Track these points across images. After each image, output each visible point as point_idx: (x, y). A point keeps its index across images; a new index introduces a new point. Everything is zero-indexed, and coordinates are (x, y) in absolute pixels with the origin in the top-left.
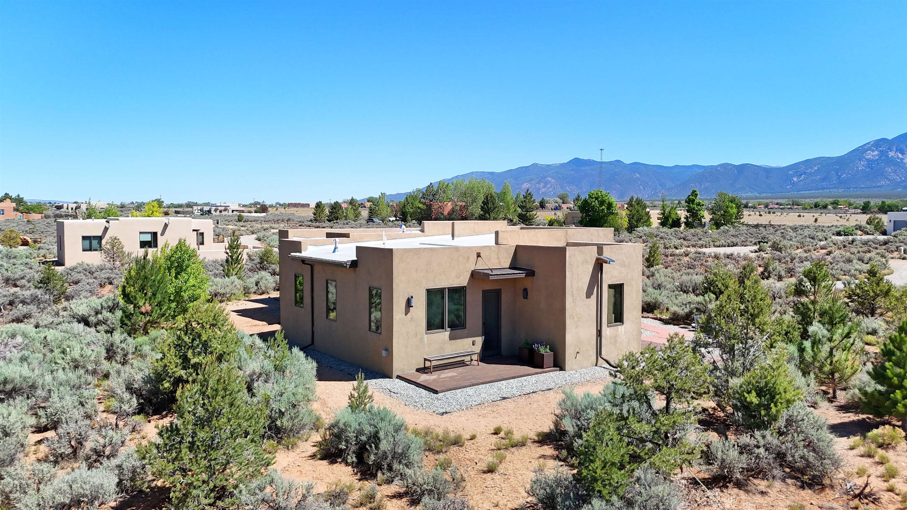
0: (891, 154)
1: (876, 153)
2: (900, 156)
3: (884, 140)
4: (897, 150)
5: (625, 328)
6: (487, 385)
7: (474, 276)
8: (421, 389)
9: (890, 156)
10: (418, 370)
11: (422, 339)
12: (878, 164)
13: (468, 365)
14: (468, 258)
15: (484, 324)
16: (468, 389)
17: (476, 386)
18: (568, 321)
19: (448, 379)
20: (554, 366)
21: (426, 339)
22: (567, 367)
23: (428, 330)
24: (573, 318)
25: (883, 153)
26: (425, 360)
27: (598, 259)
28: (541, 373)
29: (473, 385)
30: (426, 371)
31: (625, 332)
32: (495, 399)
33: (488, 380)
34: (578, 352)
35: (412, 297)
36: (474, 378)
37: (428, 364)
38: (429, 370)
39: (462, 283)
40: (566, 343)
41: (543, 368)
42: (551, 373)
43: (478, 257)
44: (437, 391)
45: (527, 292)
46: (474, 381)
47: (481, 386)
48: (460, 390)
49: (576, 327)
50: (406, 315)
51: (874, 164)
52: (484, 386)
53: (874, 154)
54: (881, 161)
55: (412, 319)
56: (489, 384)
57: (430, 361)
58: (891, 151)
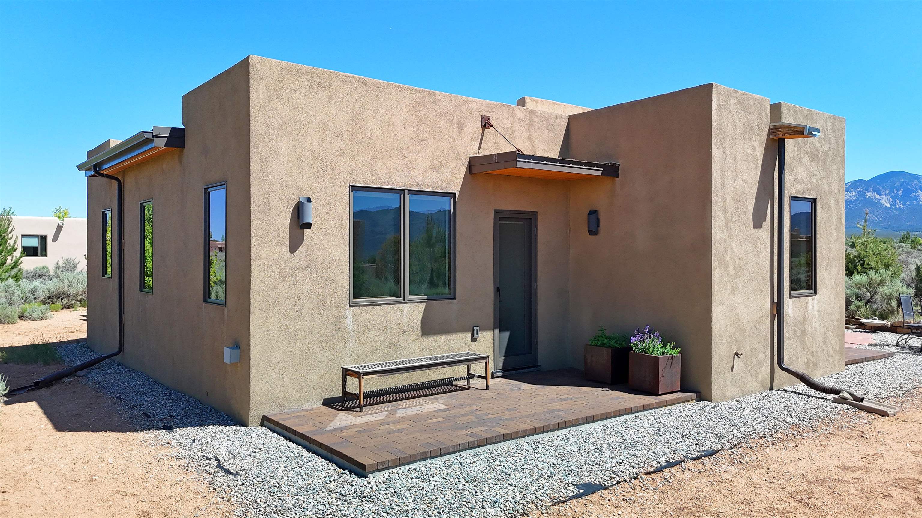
0: (869, 195)
1: (854, 193)
2: (877, 196)
3: (860, 181)
4: (874, 191)
5: (819, 302)
6: (522, 441)
7: (474, 170)
8: (317, 459)
9: (867, 197)
10: (328, 403)
11: (339, 318)
12: (855, 204)
13: (462, 389)
14: (461, 126)
15: (498, 290)
16: (465, 457)
17: (491, 447)
18: (716, 274)
19: (405, 425)
20: (683, 390)
21: (349, 320)
22: (715, 392)
23: (356, 296)
24: (727, 268)
25: (861, 194)
26: (346, 372)
27: (773, 131)
28: (655, 407)
29: (481, 443)
30: (348, 404)
31: (819, 311)
32: (562, 494)
33: (523, 427)
34: (737, 354)
35: (309, 200)
36: (482, 422)
37: (353, 385)
38: (356, 403)
39: (445, 185)
40: (713, 328)
41: (658, 395)
42: (679, 407)
43: (484, 127)
44: (363, 467)
45: (598, 220)
46: (481, 431)
47: (505, 445)
48: (440, 461)
49: (733, 291)
50: (293, 248)
51: (852, 205)
52: (511, 444)
53: (852, 195)
54: (858, 202)
55: (309, 263)
56: (527, 439)
57: (358, 375)
58: (868, 192)
